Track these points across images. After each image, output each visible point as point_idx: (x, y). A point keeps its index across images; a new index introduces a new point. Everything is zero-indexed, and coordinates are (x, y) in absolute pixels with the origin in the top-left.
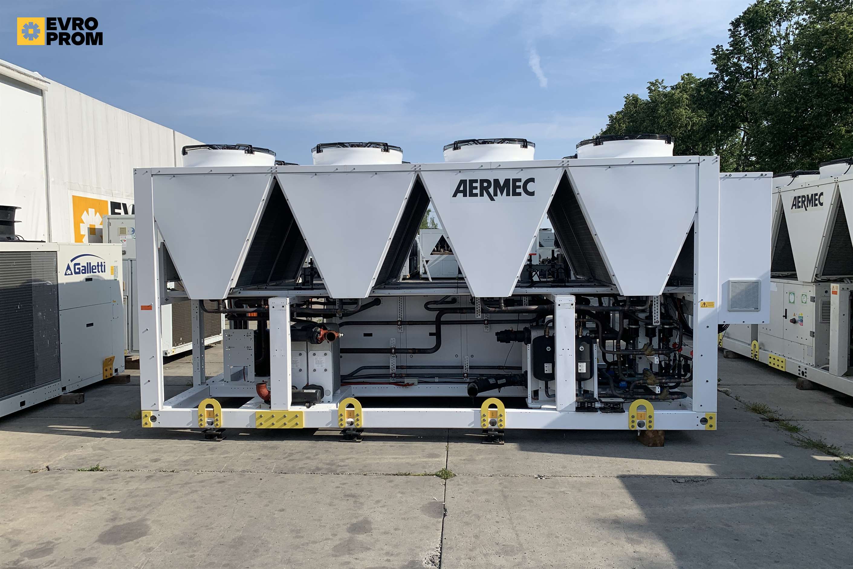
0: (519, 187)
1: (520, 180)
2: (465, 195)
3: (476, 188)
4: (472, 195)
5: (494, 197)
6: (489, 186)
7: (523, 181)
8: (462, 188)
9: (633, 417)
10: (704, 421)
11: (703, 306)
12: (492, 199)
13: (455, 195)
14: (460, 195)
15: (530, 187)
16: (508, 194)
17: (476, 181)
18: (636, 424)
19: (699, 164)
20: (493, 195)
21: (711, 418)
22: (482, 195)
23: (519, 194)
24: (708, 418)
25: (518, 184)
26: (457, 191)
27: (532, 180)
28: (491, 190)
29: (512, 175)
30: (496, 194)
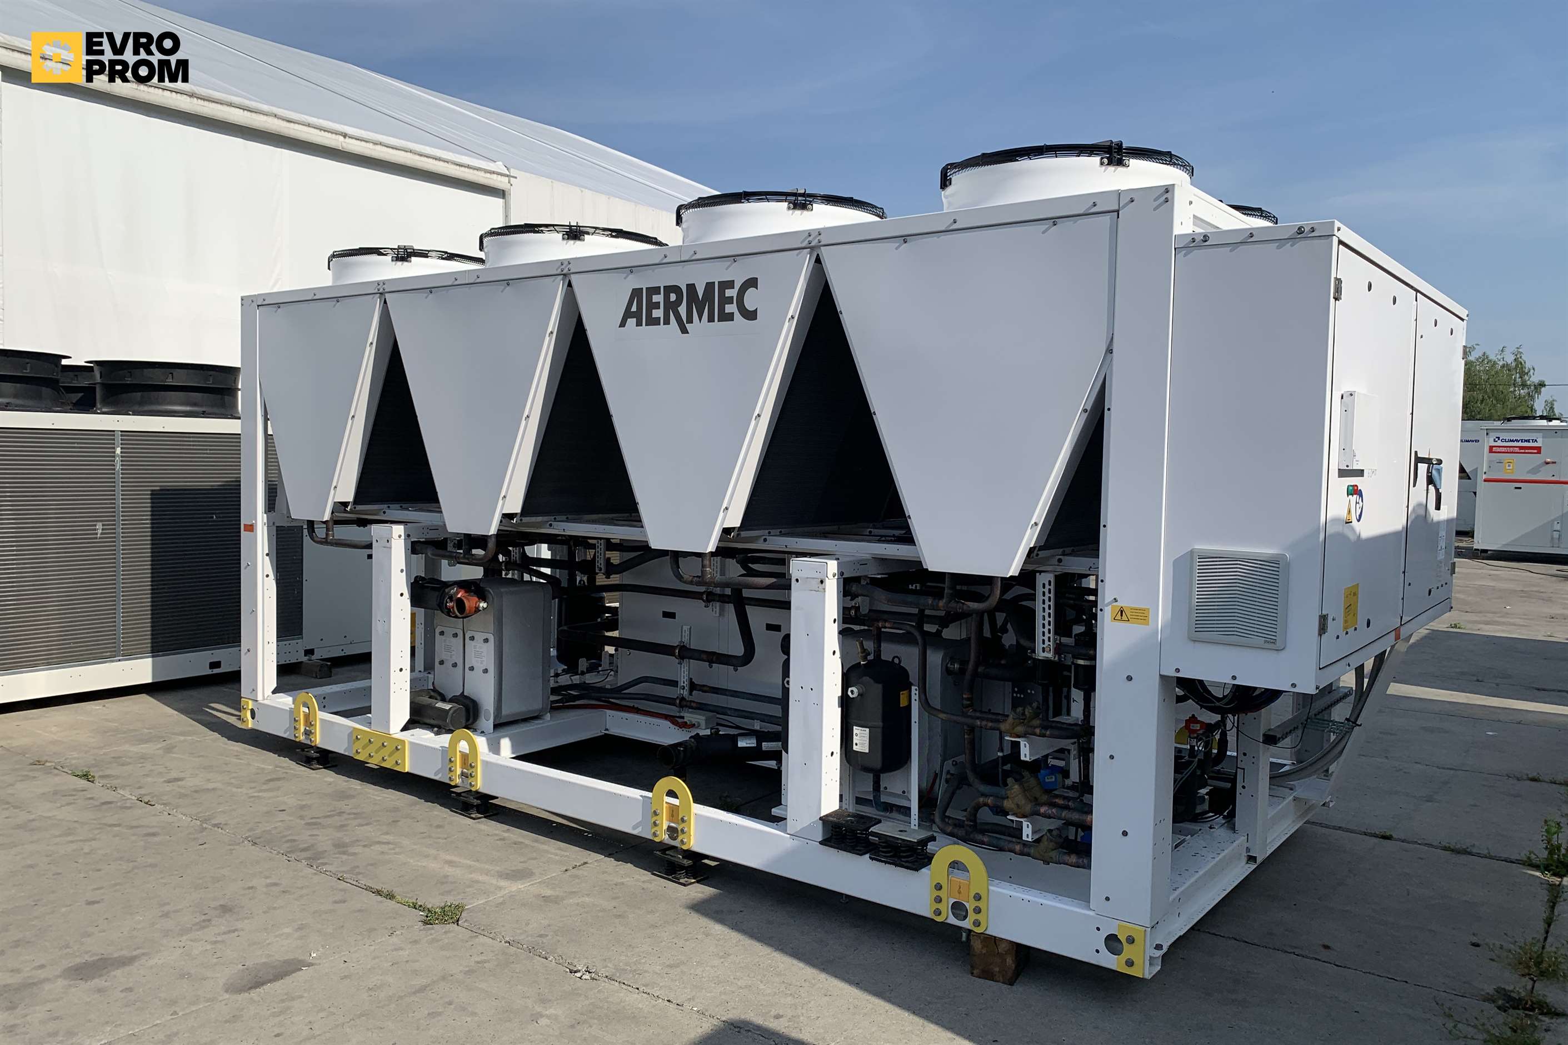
0: (730, 300)
1: (730, 284)
2: (639, 324)
3: (657, 305)
4: (653, 322)
5: (686, 325)
6: (679, 301)
7: (737, 286)
8: (634, 309)
9: (939, 887)
10: (1112, 942)
11: (1119, 617)
12: (684, 331)
13: (623, 324)
14: (632, 322)
15: (750, 300)
16: (711, 319)
17: (656, 290)
18: (946, 908)
19: (1118, 211)
20: (685, 322)
21: (1131, 940)
22: (667, 322)
23: (730, 317)
24: (1122, 938)
25: (729, 293)
26: (628, 314)
27: (752, 283)
28: (683, 310)
29: (718, 274)
30: (690, 320)
